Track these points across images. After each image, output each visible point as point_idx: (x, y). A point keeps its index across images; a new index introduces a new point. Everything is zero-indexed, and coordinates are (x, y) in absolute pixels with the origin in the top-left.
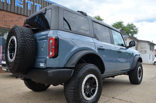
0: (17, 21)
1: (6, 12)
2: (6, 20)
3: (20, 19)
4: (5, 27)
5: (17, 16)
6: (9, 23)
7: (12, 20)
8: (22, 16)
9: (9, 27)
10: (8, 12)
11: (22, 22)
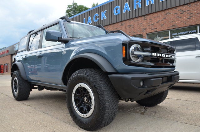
0: (164, 19)
1: (152, 15)
2: (152, 24)
3: (168, 16)
4: (152, 31)
5: (163, 13)
6: (156, 25)
7: (159, 21)
8: (169, 10)
9: (156, 30)
10: (154, 13)
11: (170, 19)
